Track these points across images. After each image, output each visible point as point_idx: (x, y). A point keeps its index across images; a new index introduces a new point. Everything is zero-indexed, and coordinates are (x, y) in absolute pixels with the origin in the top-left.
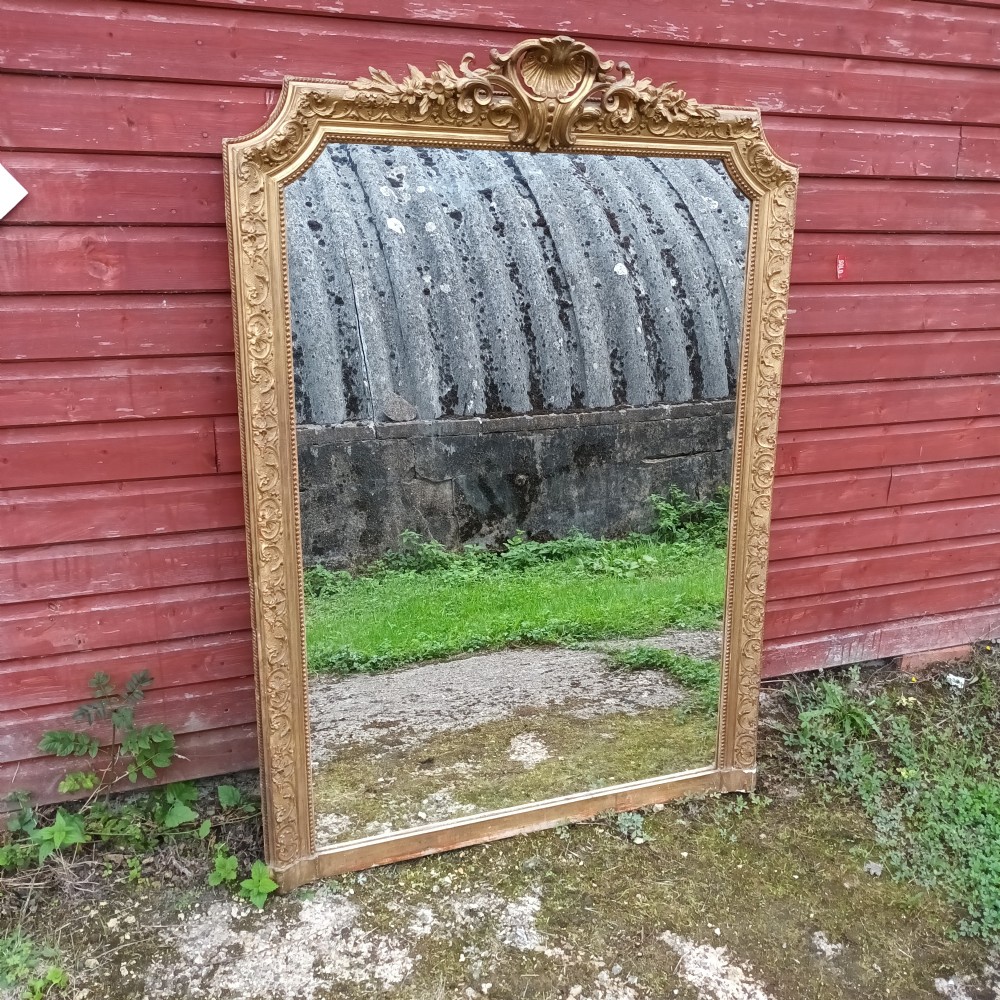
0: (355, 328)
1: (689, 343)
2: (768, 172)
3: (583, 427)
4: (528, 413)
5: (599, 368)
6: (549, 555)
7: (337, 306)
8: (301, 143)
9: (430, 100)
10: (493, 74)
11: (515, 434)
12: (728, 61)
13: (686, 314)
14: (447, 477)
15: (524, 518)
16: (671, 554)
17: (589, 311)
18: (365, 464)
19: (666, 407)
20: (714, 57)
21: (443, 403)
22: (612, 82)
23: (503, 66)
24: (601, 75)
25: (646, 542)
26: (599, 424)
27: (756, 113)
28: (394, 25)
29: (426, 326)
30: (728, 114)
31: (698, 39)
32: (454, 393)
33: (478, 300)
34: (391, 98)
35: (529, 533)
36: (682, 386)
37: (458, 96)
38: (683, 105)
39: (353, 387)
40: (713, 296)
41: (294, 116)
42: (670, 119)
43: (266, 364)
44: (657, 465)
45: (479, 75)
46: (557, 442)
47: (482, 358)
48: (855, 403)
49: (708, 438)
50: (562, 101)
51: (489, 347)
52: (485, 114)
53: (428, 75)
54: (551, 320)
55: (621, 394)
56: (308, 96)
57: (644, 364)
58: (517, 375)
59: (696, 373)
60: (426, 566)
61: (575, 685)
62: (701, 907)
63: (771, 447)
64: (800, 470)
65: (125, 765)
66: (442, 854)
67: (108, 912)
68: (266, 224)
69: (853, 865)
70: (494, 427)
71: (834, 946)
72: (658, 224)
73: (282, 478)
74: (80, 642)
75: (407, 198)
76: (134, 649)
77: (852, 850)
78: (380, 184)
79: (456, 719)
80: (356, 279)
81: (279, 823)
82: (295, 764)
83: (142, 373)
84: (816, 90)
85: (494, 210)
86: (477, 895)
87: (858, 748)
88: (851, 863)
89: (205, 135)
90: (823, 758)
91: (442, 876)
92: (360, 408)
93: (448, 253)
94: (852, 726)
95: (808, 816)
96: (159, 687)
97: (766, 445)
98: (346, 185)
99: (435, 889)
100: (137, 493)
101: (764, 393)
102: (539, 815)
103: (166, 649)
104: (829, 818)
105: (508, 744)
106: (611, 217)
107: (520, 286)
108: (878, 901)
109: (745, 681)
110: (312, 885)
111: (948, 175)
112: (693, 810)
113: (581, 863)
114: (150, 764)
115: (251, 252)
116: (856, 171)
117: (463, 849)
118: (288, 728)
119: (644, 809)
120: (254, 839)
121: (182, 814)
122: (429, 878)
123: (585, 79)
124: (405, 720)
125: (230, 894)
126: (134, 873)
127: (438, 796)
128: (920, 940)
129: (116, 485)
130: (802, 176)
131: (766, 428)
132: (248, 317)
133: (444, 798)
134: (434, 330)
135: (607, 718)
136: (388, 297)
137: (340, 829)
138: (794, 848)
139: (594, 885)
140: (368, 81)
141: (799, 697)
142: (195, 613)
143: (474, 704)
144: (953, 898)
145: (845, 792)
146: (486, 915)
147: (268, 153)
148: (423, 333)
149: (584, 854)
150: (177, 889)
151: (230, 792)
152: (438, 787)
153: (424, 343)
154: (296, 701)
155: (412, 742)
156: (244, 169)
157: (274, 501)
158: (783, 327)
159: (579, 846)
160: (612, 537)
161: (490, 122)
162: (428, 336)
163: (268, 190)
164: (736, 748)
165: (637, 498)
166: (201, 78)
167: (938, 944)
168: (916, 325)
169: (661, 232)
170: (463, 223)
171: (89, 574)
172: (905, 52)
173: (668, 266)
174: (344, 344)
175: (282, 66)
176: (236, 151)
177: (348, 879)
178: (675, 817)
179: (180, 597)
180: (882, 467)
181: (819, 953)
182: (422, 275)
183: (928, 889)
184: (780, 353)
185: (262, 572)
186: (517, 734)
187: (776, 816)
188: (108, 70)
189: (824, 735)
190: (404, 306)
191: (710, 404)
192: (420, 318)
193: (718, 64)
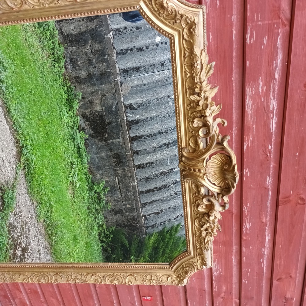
0: (153, 71)
1: (158, 188)
2: (182, 273)
3: (127, 155)
4: (130, 136)
5: (147, 159)
6: (79, 148)
7: (160, 64)
8: (166, 19)
9: (198, 101)
10: (216, 137)
11: (121, 132)
12: (234, 251)
13: (168, 185)
14: (103, 108)
15: (92, 137)
17: (166, 153)
18: (104, 76)
19: (136, 183)
20: (236, 245)
21: (130, 105)
22: (218, 201)
23: (220, 143)
24: (221, 196)
25: (88, 181)
26: (128, 160)
27: (210, 265)
28: (241, 76)
29: (157, 97)
30: (208, 255)
31: (244, 237)
32: (134, 108)
33: (168, 115)
34: (198, 77)
35: (87, 139)
36: (143, 187)
37: (202, 118)
38: (210, 235)
39: (132, 71)
40: (175, 193)
41: (180, 13)
42: (202, 229)
44: (116, 182)
45: (215, 129)
46: (120, 147)
47: (147, 118)
49: (126, 198)
50: (205, 176)
51: (151, 120)
52: (195, 134)
54: (162, 141)
55: (139, 167)
56: (194, 22)
57: (150, 174)
58: (143, 131)
59: (148, 191)
60: (70, 102)
63: (53, 281)
70: (123, 124)
92: (125, 74)
101: (78, 276)
107: (173, 129)
116: (189, 304)
123: (218, 188)
131: (61, 278)
136: (166, 83)
140: (206, 62)
148: (154, 96)
153: (150, 96)
158: (110, 284)
160: (89, 169)
161: (191, 137)
162: (153, 98)
165: (104, 176)
174: (147, 67)
184: (98, 283)
190: (163, 89)
191: (138, 197)
192: (159, 95)
193: (232, 246)
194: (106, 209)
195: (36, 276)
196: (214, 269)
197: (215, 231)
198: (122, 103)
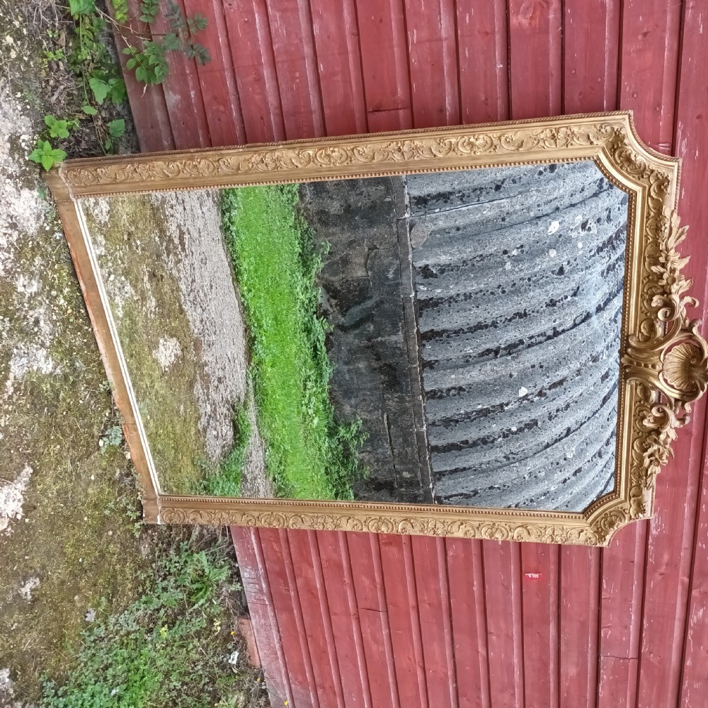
0: (478, 201)
1: (470, 442)
2: (605, 525)
3: (410, 369)
4: (418, 330)
5: (452, 379)
6: (315, 348)
7: (494, 186)
8: (629, 173)
9: (662, 274)
11: (403, 321)
12: (688, 495)
13: (491, 439)
14: (370, 273)
15: (342, 330)
16: (320, 436)
17: (492, 370)
18: (378, 212)
19: (425, 428)
20: (692, 484)
21: (424, 268)
22: (674, 411)
23: (689, 329)
24: (680, 403)
25: (328, 418)
26: (411, 380)
27: (649, 515)
29: (481, 253)
30: (648, 496)
31: (706, 472)
32: (432, 275)
33: (500, 290)
34: (664, 243)
35: (331, 334)
36: (439, 438)
37: (665, 295)
38: (656, 463)
39: (434, 201)
40: (505, 457)
41: (650, 168)
42: (646, 454)
43: (454, 150)
44: (383, 423)
45: (681, 311)
46: (398, 352)
47: (458, 295)
48: (433, 586)
49: (403, 459)
50: (661, 374)
51: (466, 300)
52: (651, 316)
53: (681, 271)
54: (485, 343)
55: (433, 395)
56: (666, 178)
57: (454, 411)
58: (446, 321)
59: (449, 448)
60: (305, 260)
61: (220, 380)
62: (53, 494)
63: (399, 531)
64: (384, 548)
65: (137, 45)
66: (82, 296)
67: (18, 36)
68: (565, 147)
69: (92, 601)
70: (407, 305)
71: (29, 593)
72: (556, 416)
73: (365, 165)
74: (230, 5)
75: (574, 235)
76: (227, 49)
77: (103, 599)
78: (584, 215)
79: (189, 295)
80: (514, 200)
81: (96, 170)
82: (143, 181)
83: (445, 49)
84: (666, 557)
85: (565, 299)
86: (51, 325)
87: (181, 596)
88: (94, 599)
89: (635, 96)
90: (172, 571)
91: (65, 298)
92: (419, 206)
93: (534, 267)
94: (197, 589)
95: (128, 564)
96: (199, 70)
97: (400, 527)
98: (583, 190)
99: (54, 293)
100: (350, 48)
101: (439, 525)
102: (116, 368)
103: (228, 74)
104: (128, 579)
105: (172, 336)
106: (561, 383)
107: (510, 320)
108: (67, 619)
109: (225, 515)
110: (51, 197)
111: (602, 650)
112: (127, 480)
113: (81, 402)
114: (138, 65)
115: (542, 136)
116: (604, 586)
117: (87, 312)
118: (170, 175)
119: (126, 444)
120: (84, 149)
121: (101, 92)
122: (62, 287)
123: (677, 392)
124: (186, 256)
125: (39, 133)
126: (51, 55)
127: (128, 288)
128: (38, 654)
129: (355, 31)
130: (601, 549)
131: (413, 527)
132: (490, 135)
133: (126, 293)
134: (478, 259)
135: (195, 407)
136: (502, 224)
137: (97, 215)
138: (102, 556)
139: (65, 413)
140: (677, 226)
141: (217, 550)
142: (257, 97)
143: (201, 307)
144: (71, 674)
145: (147, 588)
146: (36, 333)
147: (622, 147)
148: (475, 251)
149: (89, 403)
150: (40, 90)
151: (119, 129)
152: (135, 287)
153: (468, 252)
154: (191, 181)
155: (170, 263)
156: (608, 128)
157: (347, 159)
158: (489, 538)
159: (95, 399)
160: (330, 393)
161: (645, 320)
162: (473, 254)
163: (592, 148)
164: (175, 509)
165: (359, 410)
166: (681, 91)
167: (36, 667)
168: (491, 628)
169: (550, 418)
170: (555, 276)
171: (284, 11)
172: (693, 620)
173: (526, 425)
174: (466, 192)
175: (690, 154)
176: (623, 121)
177: (57, 225)
178: (121, 467)
179: (269, 85)
180: (386, 605)
181: (23, 583)
182: (518, 248)
183: (78, 656)
184: (469, 536)
185: (290, 151)
186: (180, 342)
187: (126, 541)
188: (689, 14)
189: (189, 570)
190: (495, 236)
191: (427, 459)
192: (486, 249)
193: (686, 487)
194: (359, 476)
195: (374, 521)
196: (653, 525)
197: (664, 457)
198: (409, 264)
